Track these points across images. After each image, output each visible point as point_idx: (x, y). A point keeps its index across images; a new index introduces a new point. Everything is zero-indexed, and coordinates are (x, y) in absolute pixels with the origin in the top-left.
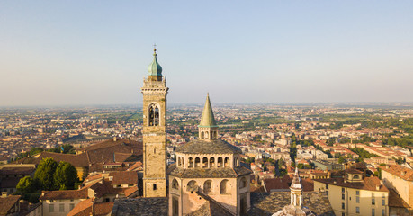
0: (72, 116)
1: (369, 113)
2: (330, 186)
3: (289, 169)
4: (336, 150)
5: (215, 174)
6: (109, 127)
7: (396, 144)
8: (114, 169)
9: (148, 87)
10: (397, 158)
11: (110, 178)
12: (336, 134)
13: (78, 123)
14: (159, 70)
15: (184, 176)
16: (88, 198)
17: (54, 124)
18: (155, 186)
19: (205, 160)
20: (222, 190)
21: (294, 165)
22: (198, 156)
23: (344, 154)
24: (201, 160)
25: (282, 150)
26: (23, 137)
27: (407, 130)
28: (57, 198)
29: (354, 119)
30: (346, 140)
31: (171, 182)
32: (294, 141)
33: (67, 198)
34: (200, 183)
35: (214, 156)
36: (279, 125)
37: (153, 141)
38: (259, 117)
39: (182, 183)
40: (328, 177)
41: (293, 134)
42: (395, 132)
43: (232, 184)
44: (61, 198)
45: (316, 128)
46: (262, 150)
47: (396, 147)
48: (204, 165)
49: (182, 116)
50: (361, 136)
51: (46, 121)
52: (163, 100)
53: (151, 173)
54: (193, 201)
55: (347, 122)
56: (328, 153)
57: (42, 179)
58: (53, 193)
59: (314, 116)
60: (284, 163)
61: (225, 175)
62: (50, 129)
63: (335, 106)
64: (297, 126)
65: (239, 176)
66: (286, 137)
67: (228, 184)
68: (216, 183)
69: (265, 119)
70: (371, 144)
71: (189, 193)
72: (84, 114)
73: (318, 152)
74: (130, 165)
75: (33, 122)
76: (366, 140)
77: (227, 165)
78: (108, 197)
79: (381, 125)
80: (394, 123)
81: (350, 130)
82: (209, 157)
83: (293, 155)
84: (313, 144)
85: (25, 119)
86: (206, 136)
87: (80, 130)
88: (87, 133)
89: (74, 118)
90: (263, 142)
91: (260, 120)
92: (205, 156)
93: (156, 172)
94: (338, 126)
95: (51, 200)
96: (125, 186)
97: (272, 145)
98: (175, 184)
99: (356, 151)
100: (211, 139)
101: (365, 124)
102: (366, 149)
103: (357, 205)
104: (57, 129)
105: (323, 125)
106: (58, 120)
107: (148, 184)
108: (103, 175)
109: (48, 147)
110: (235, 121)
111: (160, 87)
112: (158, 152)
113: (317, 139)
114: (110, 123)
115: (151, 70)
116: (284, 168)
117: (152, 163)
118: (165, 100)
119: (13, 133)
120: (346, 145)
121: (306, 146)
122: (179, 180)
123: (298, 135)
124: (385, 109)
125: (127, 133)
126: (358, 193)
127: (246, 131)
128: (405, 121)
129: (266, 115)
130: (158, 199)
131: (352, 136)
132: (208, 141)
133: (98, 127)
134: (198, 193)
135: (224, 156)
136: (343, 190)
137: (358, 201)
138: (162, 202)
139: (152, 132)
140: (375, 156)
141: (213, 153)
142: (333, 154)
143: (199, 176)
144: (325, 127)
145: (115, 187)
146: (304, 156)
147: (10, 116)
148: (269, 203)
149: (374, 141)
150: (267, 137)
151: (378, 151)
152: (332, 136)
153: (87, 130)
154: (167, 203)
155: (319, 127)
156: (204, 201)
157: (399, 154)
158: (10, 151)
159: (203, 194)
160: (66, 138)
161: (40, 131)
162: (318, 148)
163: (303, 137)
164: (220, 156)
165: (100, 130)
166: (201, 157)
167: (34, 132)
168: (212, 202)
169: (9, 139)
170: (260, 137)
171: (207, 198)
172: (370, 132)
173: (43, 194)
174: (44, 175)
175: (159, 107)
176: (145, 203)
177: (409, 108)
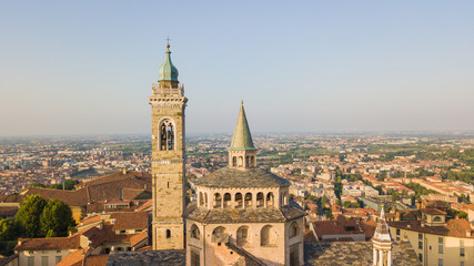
0: (82, 146)
1: (425, 143)
2: (402, 231)
3: (334, 208)
4: (387, 185)
5: (253, 218)
6: (125, 159)
7: (457, 179)
8: (119, 208)
9: (158, 97)
10: (459, 194)
11: (112, 221)
12: (387, 167)
13: (89, 155)
14: (174, 73)
15: (208, 219)
16: (80, 248)
17: (61, 156)
18: (168, 232)
19: (238, 196)
20: (264, 241)
21: (339, 203)
22: (229, 191)
23: (397, 190)
24: (233, 197)
25: (325, 186)
26: (25, 171)
27: (469, 163)
28: (38, 249)
29: (408, 149)
30: (399, 174)
31: (189, 228)
32: (339, 175)
33: (51, 249)
34: (231, 230)
35: (251, 191)
36: (320, 157)
37: (166, 171)
38: (297, 148)
39: (206, 231)
40: (397, 219)
41: (338, 167)
42: (456, 165)
43: (278, 232)
44: (43, 248)
45: (363, 161)
46: (302, 185)
47: (458, 182)
48: (237, 204)
49: (208, 147)
50: (417, 170)
51: (52, 153)
52: (179, 114)
53: (164, 215)
54: (221, 258)
55: (399, 154)
56: (379, 189)
57: (24, 222)
58: (34, 242)
59: (361, 147)
60: (328, 201)
61: (268, 218)
62: (56, 162)
63: (385, 135)
64: (342, 158)
65: (288, 221)
66: (330, 171)
67: (272, 232)
68: (254, 231)
69: (305, 150)
70: (428, 179)
71: (214, 245)
72: (95, 144)
73: (367, 188)
74: (141, 204)
75: (37, 153)
76: (423, 174)
77: (270, 203)
78: (108, 246)
79: (439, 157)
80: (454, 154)
81: (403, 162)
82: (244, 192)
83: (338, 191)
84: (361, 179)
85: (28, 150)
86: (239, 162)
87: (91, 163)
88: (98, 167)
89: (84, 149)
90: (303, 177)
91: (299, 151)
92: (238, 190)
93: (171, 214)
94: (389, 158)
95: (31, 250)
96: (132, 232)
97: (313, 180)
98: (195, 231)
99: (411, 186)
100: (247, 166)
101: (420, 156)
102: (423, 184)
103: (440, 256)
104: (64, 162)
105: (372, 156)
106: (65, 152)
107: (159, 230)
108: (102, 217)
109: (53, 182)
110: (269, 153)
111: (176, 96)
112: (172, 186)
113: (366, 173)
114: (126, 156)
115: (162, 73)
116: (327, 206)
117: (164, 201)
118: (183, 115)
119: (14, 167)
120: (399, 180)
121: (353, 180)
122: (200, 226)
123: (343, 168)
124: (442, 139)
125: (146, 166)
126: (441, 241)
127: (283, 163)
128: (467, 152)
129: (305, 146)
130: (172, 252)
131: (406, 169)
132: (243, 169)
133: (112, 159)
134: (229, 245)
135: (265, 192)
136: (420, 237)
137: (441, 252)
138: (177, 256)
139: (165, 159)
140: (434, 192)
141: (250, 186)
142: (385, 191)
143: (229, 221)
144: (374, 160)
145: (118, 232)
146: (351, 192)
147: (11, 147)
148: (331, 259)
149: (432, 175)
150: (307, 170)
151: (437, 187)
152: (382, 169)
153: (99, 163)
154: (184, 258)
155: (367, 160)
156: (236, 257)
157: (461, 190)
158: (8, 187)
159: (235, 246)
160: (75, 172)
161: (45, 164)
162: (367, 183)
163: (349, 170)
164: (260, 190)
165: (114, 163)
166: (233, 192)
167: (38, 166)
168: (249, 258)
169: (8, 173)
170: (299, 170)
171: (242, 253)
172: (427, 165)
173: (20, 243)
174: (27, 217)
175: (173, 124)
176: (152, 258)
177: (469, 137)
